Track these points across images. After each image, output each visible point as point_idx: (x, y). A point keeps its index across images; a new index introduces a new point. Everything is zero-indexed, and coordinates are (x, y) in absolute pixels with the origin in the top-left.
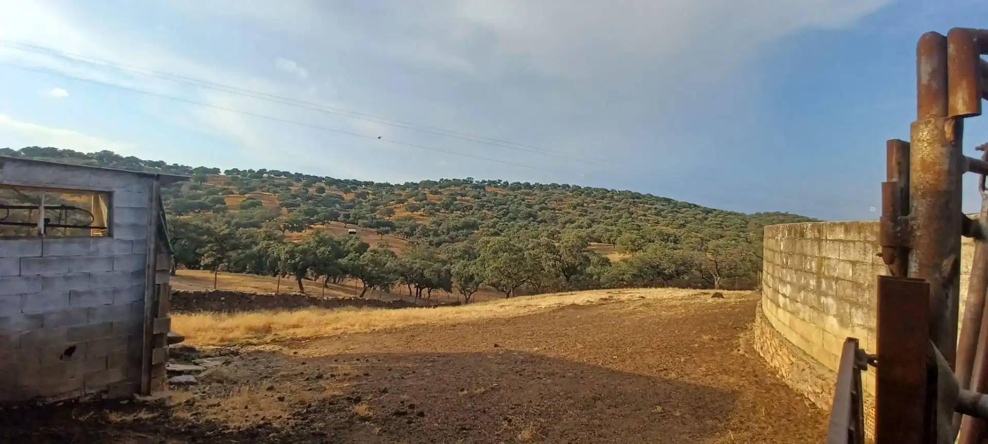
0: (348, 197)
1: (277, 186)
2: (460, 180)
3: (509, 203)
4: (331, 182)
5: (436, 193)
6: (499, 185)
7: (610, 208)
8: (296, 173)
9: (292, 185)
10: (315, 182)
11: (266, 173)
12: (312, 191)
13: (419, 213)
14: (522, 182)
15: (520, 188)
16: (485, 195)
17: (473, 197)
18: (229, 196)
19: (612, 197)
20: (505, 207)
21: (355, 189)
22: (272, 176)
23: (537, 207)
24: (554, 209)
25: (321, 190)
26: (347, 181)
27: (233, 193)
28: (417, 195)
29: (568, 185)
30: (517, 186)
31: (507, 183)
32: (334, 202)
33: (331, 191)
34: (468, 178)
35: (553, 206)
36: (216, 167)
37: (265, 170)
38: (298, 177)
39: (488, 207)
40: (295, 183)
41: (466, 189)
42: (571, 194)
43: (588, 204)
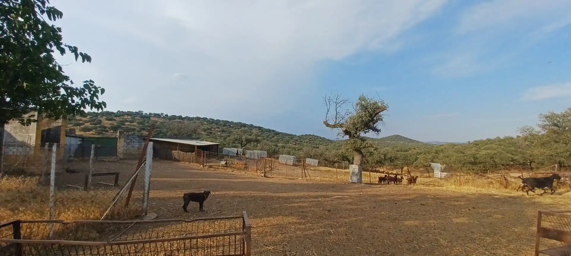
2: (133, 112)
3: (163, 127)
5: (111, 120)
7: (226, 131)
14: (177, 115)
15: (175, 119)
17: (138, 123)
19: (229, 126)
28: (94, 121)
29: (206, 118)
30: (174, 117)
31: (167, 115)
34: (140, 111)
41: (136, 118)
42: (206, 123)
43: (215, 128)
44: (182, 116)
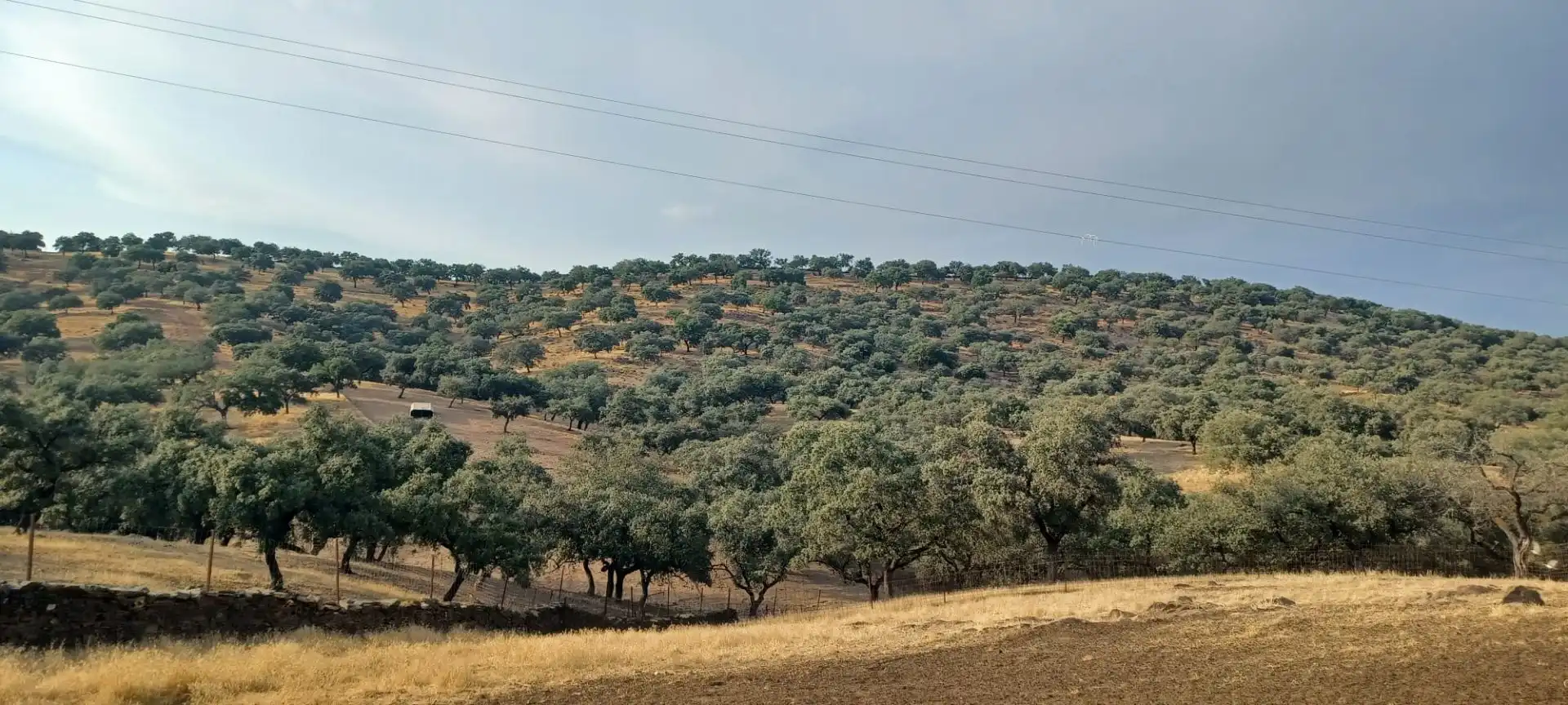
0: (410, 311)
1: (203, 282)
2: (730, 258)
3: (873, 322)
4: (360, 268)
5: (663, 295)
6: (844, 269)
7: (1179, 334)
8: (259, 245)
9: (244, 277)
10: (311, 268)
11: (172, 245)
12: (304, 294)
13: (615, 353)
14: (912, 260)
15: (905, 278)
16: (802, 300)
17: (772, 305)
18: (70, 311)
19: (1184, 301)
20: (861, 332)
21: (428, 286)
22: (191, 252)
23: (955, 334)
24: (1007, 338)
25: (331, 292)
26: (404, 265)
27: (77, 303)
28: (605, 303)
29: (1049, 267)
30: (898, 273)
31: (866, 265)
32: (368, 326)
33: (359, 295)
34: (754, 252)
35: (1005, 330)
36: (32, 230)
37: (170, 235)
38: (265, 255)
39: (813, 333)
40: (254, 272)
41: (749, 282)
42: (1058, 293)
43: (1111, 320)
44: (933, 264)
